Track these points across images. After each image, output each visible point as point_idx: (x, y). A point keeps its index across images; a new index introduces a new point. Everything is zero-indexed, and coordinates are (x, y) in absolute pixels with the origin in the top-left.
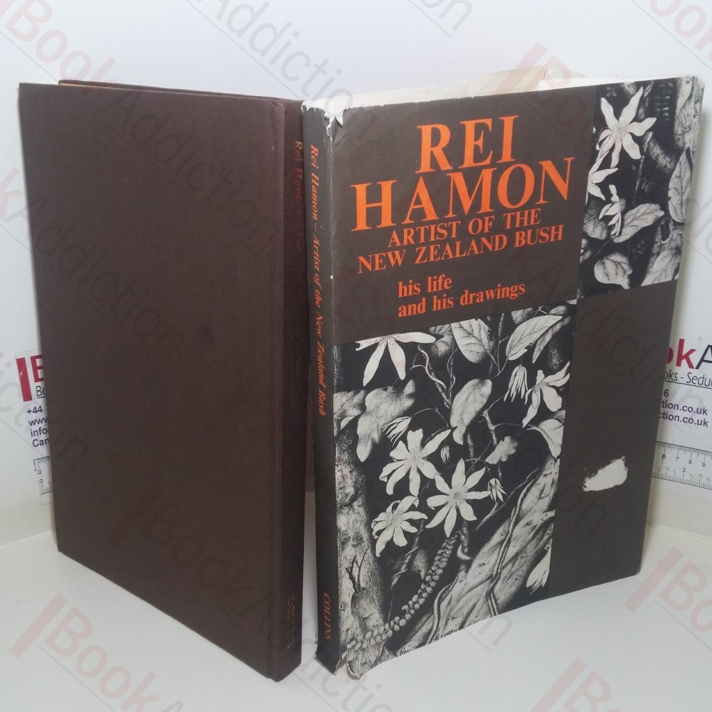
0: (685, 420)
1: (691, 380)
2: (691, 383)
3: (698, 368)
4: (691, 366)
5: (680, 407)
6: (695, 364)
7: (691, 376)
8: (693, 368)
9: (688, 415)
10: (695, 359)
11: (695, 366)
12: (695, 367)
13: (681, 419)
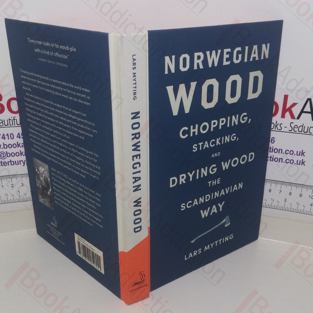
0: (287, 161)
1: (293, 129)
2: (293, 131)
3: (298, 118)
4: (293, 117)
5: (284, 151)
6: (296, 115)
7: (293, 125)
8: (295, 119)
9: (289, 157)
10: (296, 111)
11: (296, 116)
12: (296, 118)
13: (284, 160)
